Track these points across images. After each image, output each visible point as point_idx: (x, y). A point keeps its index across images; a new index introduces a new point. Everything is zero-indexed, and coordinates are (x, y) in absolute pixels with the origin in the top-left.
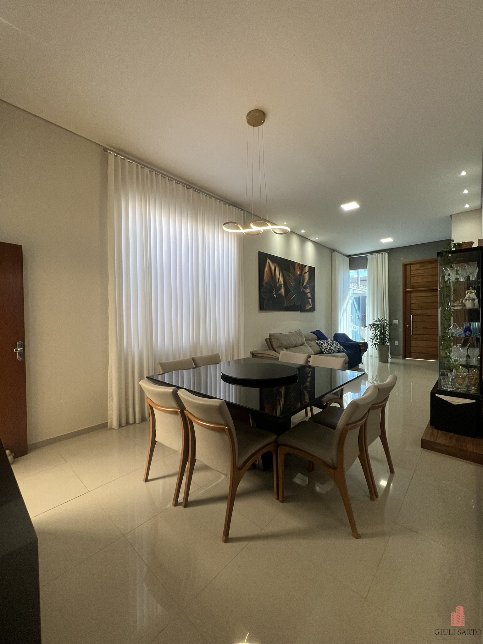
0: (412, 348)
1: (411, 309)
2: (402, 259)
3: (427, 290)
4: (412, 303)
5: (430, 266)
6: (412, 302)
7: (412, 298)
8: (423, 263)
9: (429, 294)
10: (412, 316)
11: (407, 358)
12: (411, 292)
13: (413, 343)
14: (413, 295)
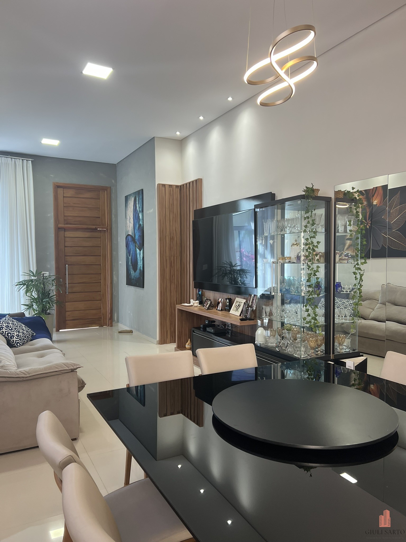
0: (68, 313)
1: (65, 256)
2: (52, 176)
3: (85, 229)
4: (66, 247)
5: (88, 195)
6: (66, 245)
7: (67, 239)
8: (79, 189)
9: (88, 234)
10: (67, 265)
11: (60, 331)
12: (65, 230)
13: (69, 306)
14: (68, 234)
